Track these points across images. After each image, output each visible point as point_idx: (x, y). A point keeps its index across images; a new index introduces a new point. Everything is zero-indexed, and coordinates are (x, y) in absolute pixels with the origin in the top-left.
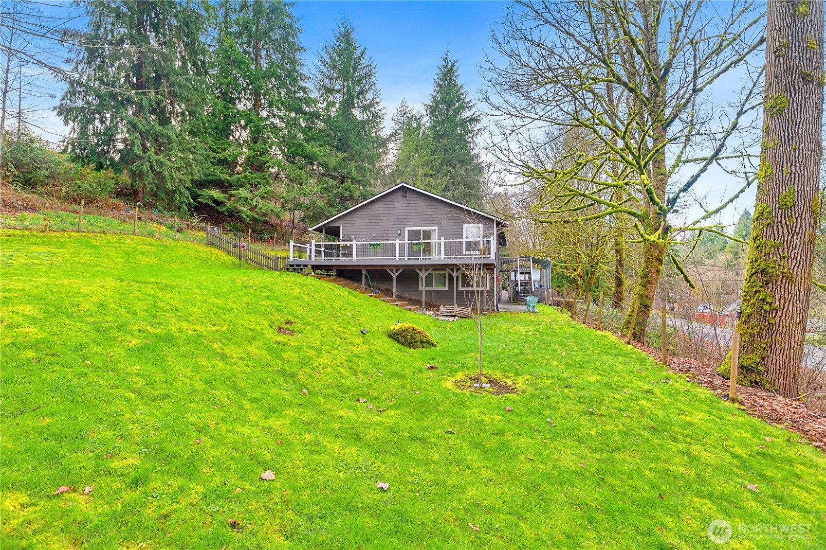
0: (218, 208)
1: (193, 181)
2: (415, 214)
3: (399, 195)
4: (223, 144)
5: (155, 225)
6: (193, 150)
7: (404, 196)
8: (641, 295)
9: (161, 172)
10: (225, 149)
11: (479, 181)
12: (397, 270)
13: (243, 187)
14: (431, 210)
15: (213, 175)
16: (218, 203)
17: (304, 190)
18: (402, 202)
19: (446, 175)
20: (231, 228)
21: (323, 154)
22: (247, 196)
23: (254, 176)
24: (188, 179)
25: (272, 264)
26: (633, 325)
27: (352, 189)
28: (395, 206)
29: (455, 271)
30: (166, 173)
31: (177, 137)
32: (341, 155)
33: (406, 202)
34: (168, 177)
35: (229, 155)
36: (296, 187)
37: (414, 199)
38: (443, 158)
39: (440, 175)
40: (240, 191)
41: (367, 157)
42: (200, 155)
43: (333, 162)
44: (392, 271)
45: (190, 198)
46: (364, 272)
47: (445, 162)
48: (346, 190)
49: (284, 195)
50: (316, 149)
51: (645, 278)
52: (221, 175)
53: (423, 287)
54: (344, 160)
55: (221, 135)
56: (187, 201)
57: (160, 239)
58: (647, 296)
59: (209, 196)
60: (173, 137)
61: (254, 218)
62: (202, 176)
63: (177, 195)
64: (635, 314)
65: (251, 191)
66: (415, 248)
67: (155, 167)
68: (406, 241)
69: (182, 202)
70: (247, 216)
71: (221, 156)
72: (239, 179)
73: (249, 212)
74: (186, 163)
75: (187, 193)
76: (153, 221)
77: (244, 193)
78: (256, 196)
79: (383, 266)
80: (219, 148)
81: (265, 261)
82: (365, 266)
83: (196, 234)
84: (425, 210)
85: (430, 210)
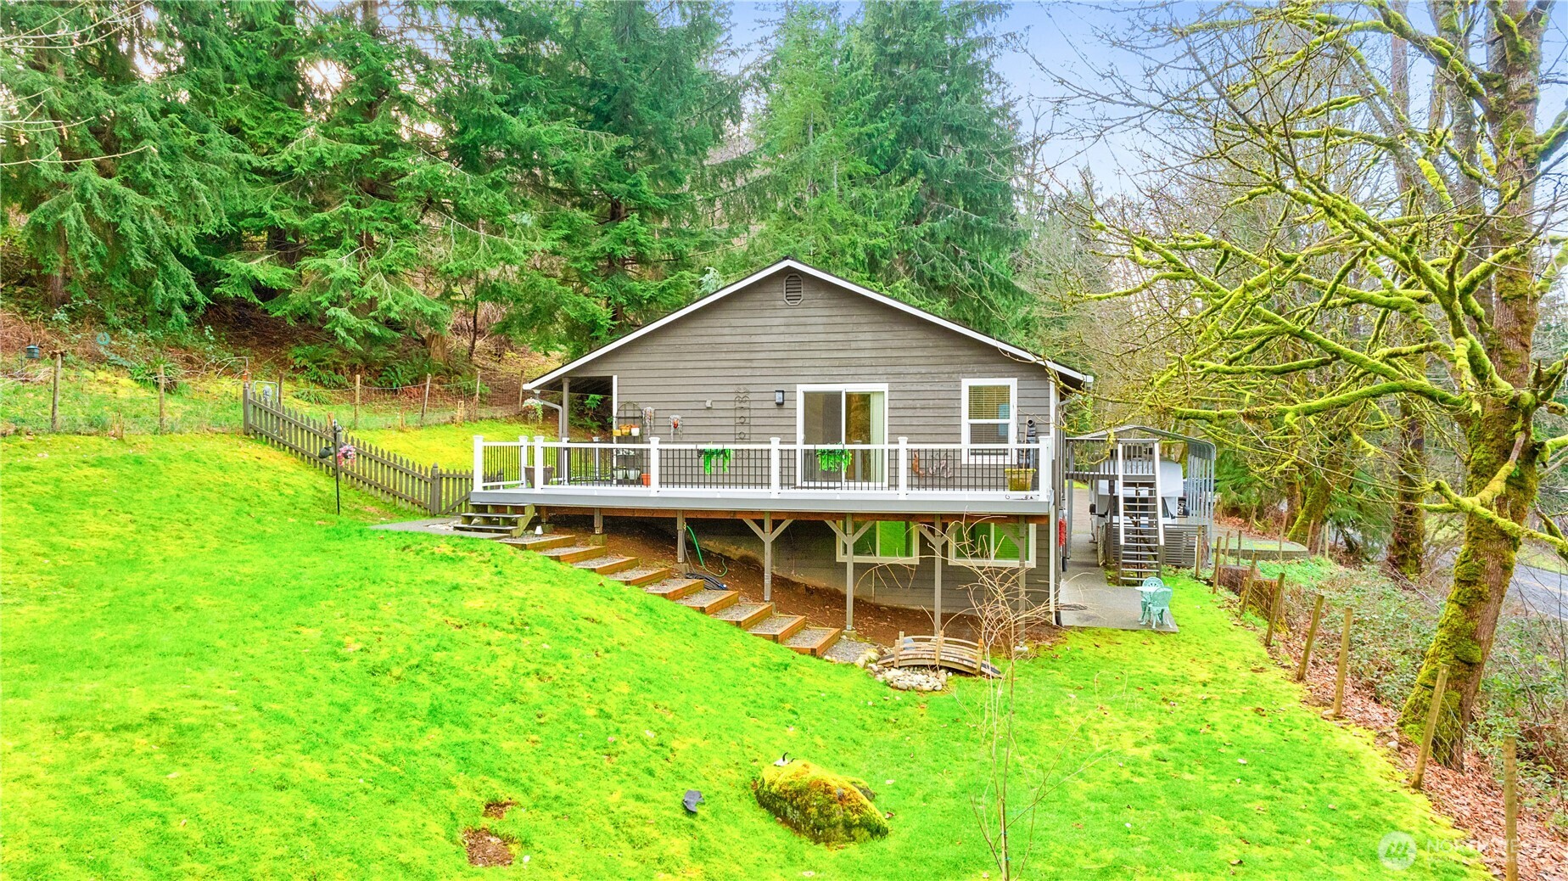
0: (269, 306)
1: (202, 240)
2: (823, 346)
3: (779, 294)
4: (280, 121)
5: (102, 375)
6: (201, 150)
7: (793, 295)
8: (1457, 631)
9: (116, 225)
10: (284, 140)
11: (1006, 189)
12: (776, 524)
13: (335, 247)
14: (869, 336)
15: (254, 215)
16: (266, 293)
17: (507, 248)
18: (787, 312)
19: (913, 173)
20: (305, 362)
21: (558, 139)
22: (348, 274)
23: (365, 212)
24: (186, 235)
25: (421, 491)
26: (1433, 718)
27: (642, 238)
28: (769, 322)
29: (938, 531)
30: (128, 227)
31: (155, 119)
32: (611, 142)
33: (799, 312)
34: (134, 234)
35: (298, 158)
36: (483, 242)
37: (821, 303)
38: (903, 125)
39: (895, 177)
40: (328, 262)
41: (684, 139)
42: (219, 163)
43: (585, 161)
44: (760, 524)
45: (194, 288)
46: (682, 526)
47: (908, 135)
48: (624, 241)
49: (452, 265)
50: (539, 128)
51: (1468, 583)
52: (276, 215)
53: (846, 556)
54: (620, 152)
55: (274, 97)
56: (185, 298)
57: (121, 439)
58: (1473, 636)
59: (244, 278)
60: (144, 122)
61: (368, 335)
62: (225, 221)
63: (157, 283)
64: (1440, 685)
65: (358, 255)
66: (824, 464)
67: (101, 213)
68: (800, 446)
69: (172, 300)
70: (349, 331)
71: (276, 162)
72: (325, 225)
73: (353, 320)
74: (182, 191)
75: (185, 275)
76: (98, 360)
77: (340, 264)
78: (374, 270)
79: (735, 512)
80: (270, 133)
81: (404, 485)
82: (684, 511)
83: (213, 389)
84: (851, 337)
85: (867, 336)
